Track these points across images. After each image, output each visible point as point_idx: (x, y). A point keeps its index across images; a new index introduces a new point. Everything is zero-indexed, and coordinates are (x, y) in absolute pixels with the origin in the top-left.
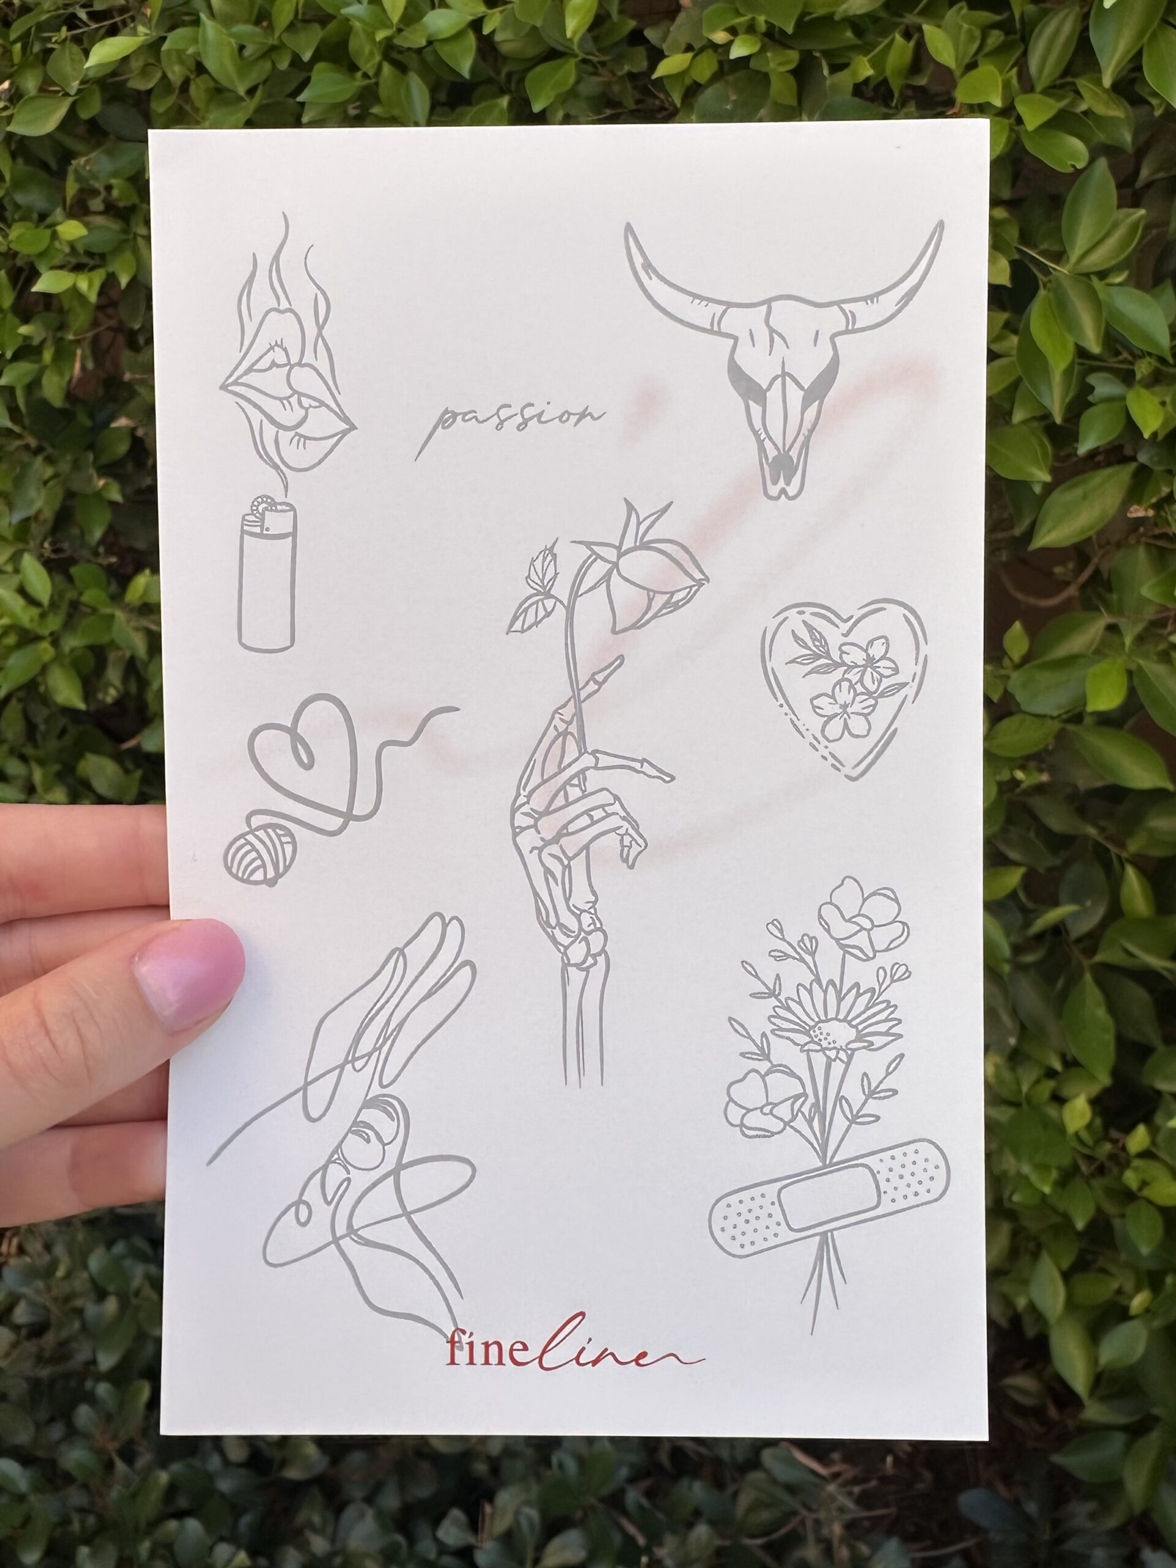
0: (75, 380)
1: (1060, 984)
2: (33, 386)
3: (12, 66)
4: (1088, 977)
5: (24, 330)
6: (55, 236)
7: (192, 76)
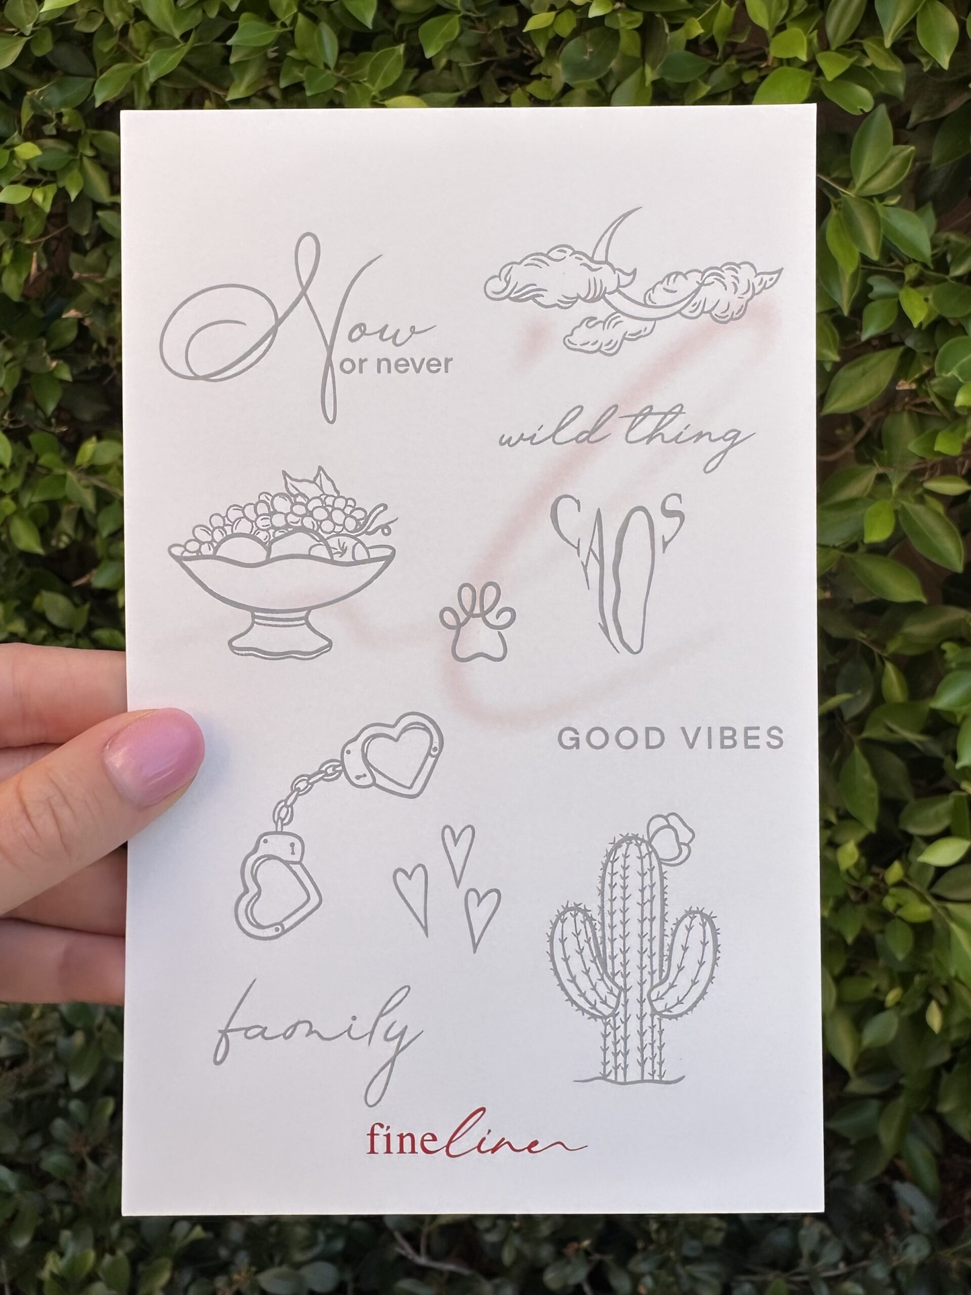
0: (32, 279)
1: (836, 756)
4: (857, 750)
6: (13, 155)
7: (131, 22)
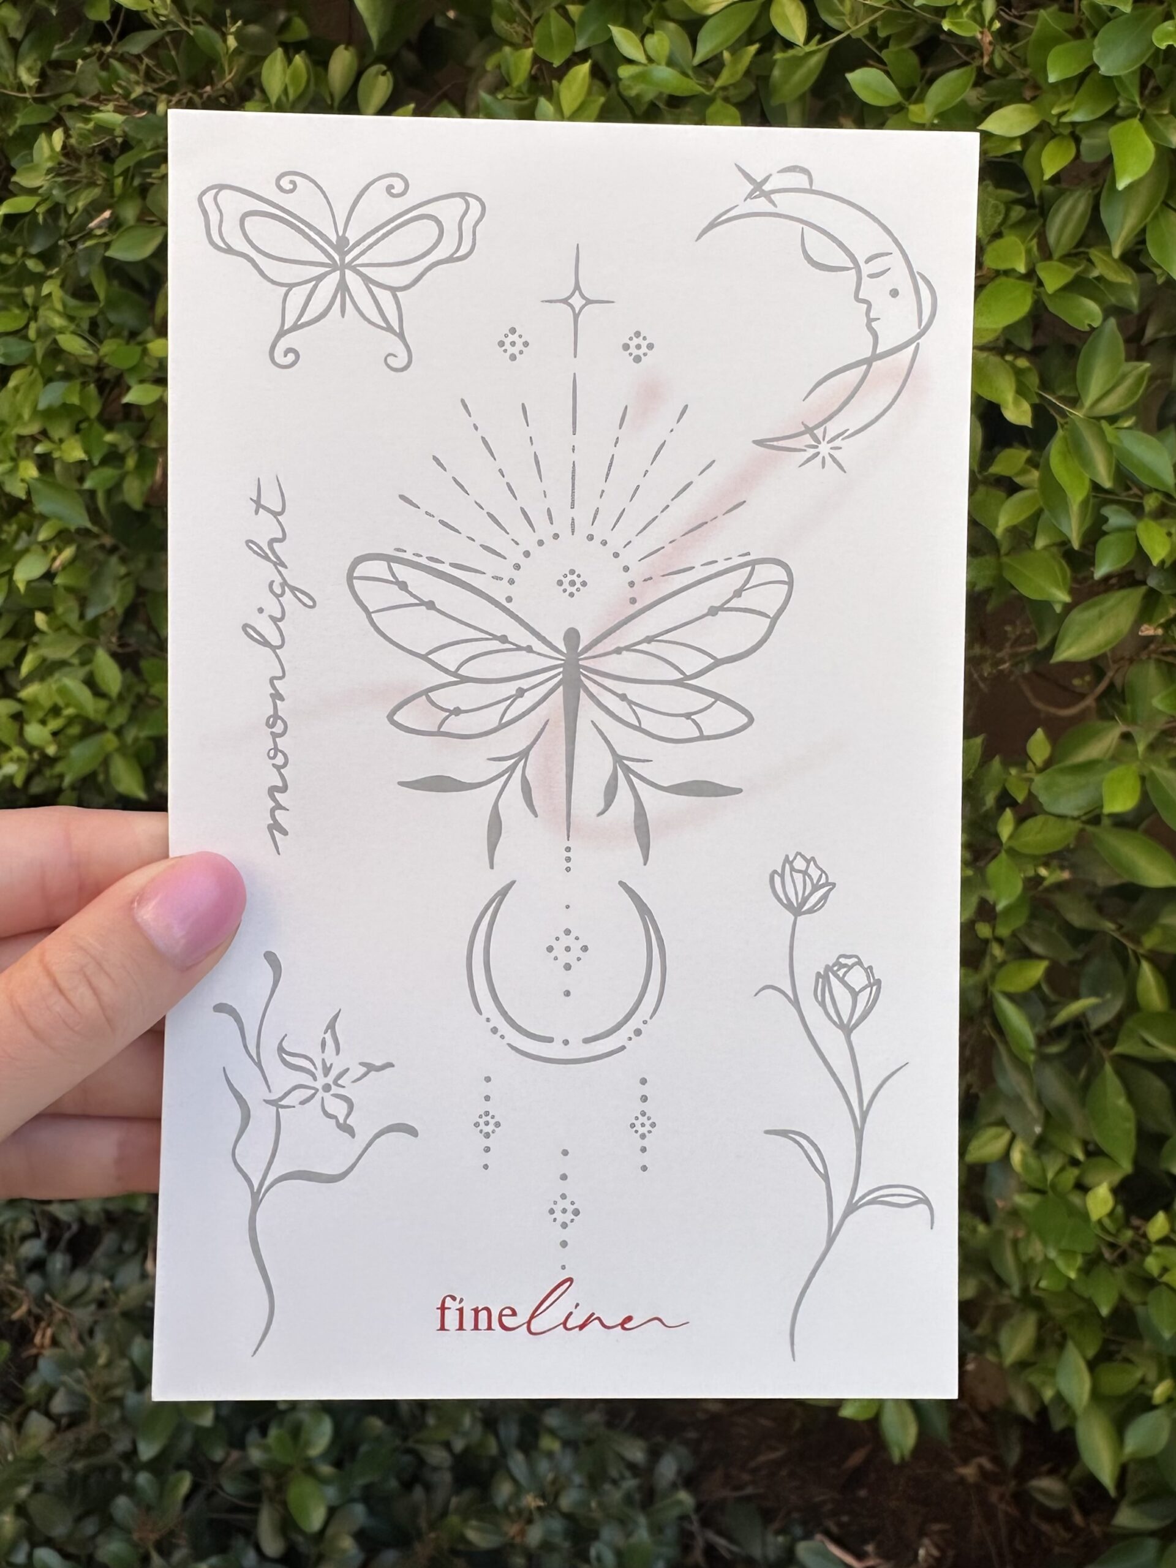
0: (156, 486)
1: (1083, 1074)
2: (115, 489)
3: (112, 196)
4: (1108, 1068)
5: (109, 437)
6: (145, 352)
